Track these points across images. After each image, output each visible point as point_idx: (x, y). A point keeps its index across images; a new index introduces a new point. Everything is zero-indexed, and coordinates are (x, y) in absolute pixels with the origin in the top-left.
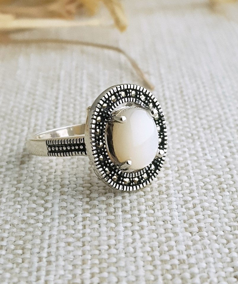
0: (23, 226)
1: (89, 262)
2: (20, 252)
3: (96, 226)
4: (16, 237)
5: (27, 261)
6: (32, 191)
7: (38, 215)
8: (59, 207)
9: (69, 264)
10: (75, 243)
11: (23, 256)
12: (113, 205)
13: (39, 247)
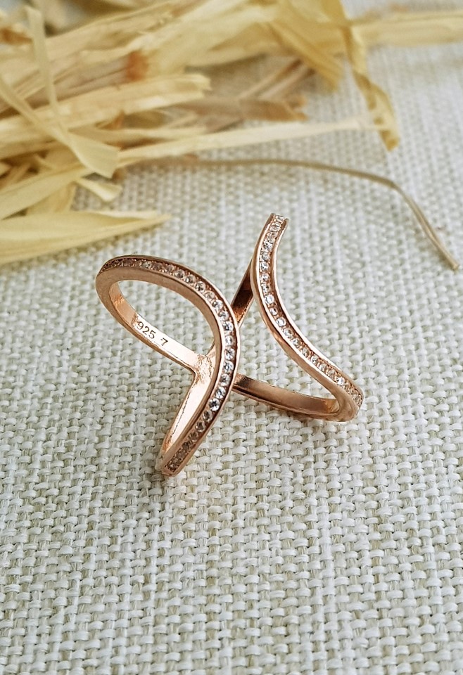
0: (280, 577)
1: (394, 651)
2: (282, 630)
3: (396, 577)
4: (271, 600)
5: (296, 649)
6: (283, 503)
7: (300, 554)
8: (331, 537)
9: (363, 656)
10: (367, 612)
11: (287, 640)
12: (417, 531)
13: (311, 620)
